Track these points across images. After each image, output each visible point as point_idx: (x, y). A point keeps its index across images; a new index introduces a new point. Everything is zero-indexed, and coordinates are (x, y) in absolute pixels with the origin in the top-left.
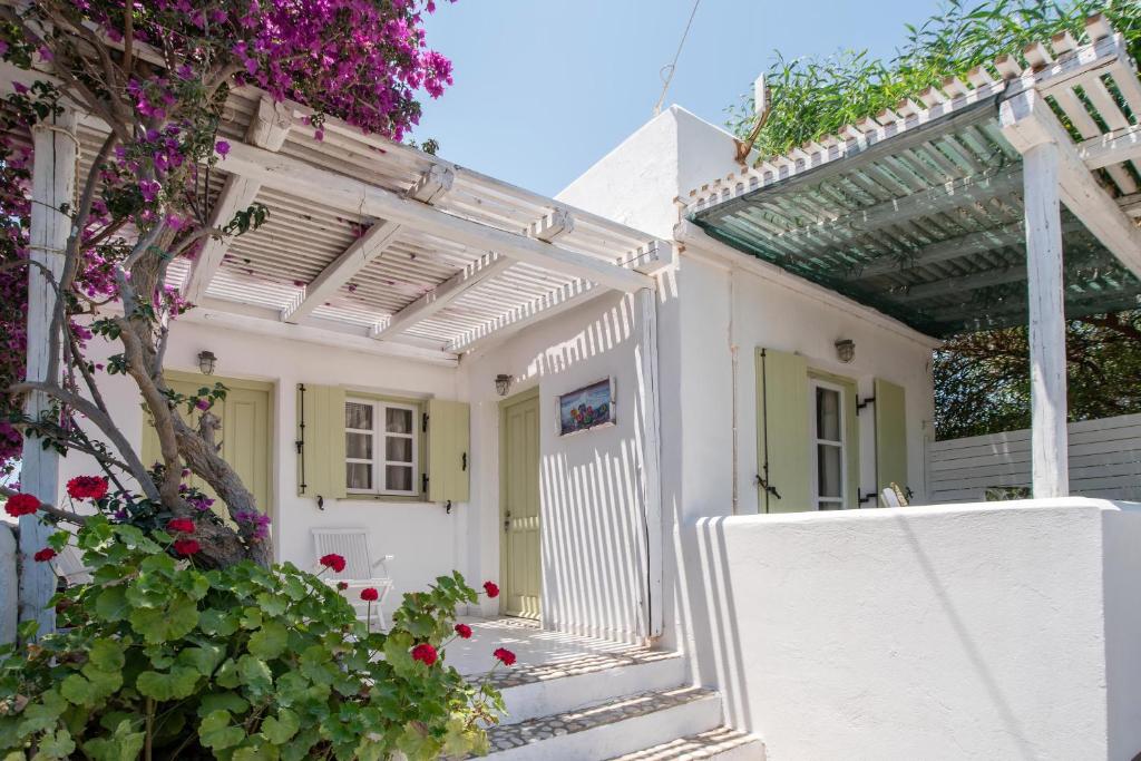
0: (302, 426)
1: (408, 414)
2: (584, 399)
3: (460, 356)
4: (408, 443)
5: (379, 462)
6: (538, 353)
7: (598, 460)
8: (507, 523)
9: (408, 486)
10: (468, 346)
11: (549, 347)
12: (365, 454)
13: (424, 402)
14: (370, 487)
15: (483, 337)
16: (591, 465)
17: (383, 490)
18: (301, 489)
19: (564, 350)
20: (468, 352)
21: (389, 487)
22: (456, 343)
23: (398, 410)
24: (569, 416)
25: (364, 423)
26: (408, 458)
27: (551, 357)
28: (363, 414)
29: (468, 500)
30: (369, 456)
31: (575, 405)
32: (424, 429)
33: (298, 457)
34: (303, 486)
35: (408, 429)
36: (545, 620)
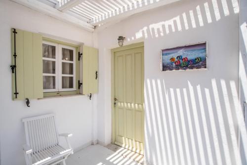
0: (15, 56)
1: (71, 52)
2: (181, 53)
3: (95, 27)
4: (71, 65)
5: (59, 75)
6: (144, 27)
7: (191, 88)
8: (115, 104)
9: (71, 86)
10: (100, 22)
11: (152, 23)
12: (52, 71)
13: (79, 47)
14: (54, 88)
15: (109, 18)
16: (185, 90)
17: (61, 89)
18: (15, 95)
19: (163, 26)
20: (100, 25)
21: (63, 87)
22: (96, 20)
23: (67, 49)
24: (169, 61)
25: (51, 55)
26: (71, 72)
27: (153, 29)
28: (50, 50)
29: (98, 93)
30: (54, 72)
31: (175, 55)
32: (79, 60)
33: (13, 76)
34: (16, 93)
35: (71, 59)
36: (147, 161)
